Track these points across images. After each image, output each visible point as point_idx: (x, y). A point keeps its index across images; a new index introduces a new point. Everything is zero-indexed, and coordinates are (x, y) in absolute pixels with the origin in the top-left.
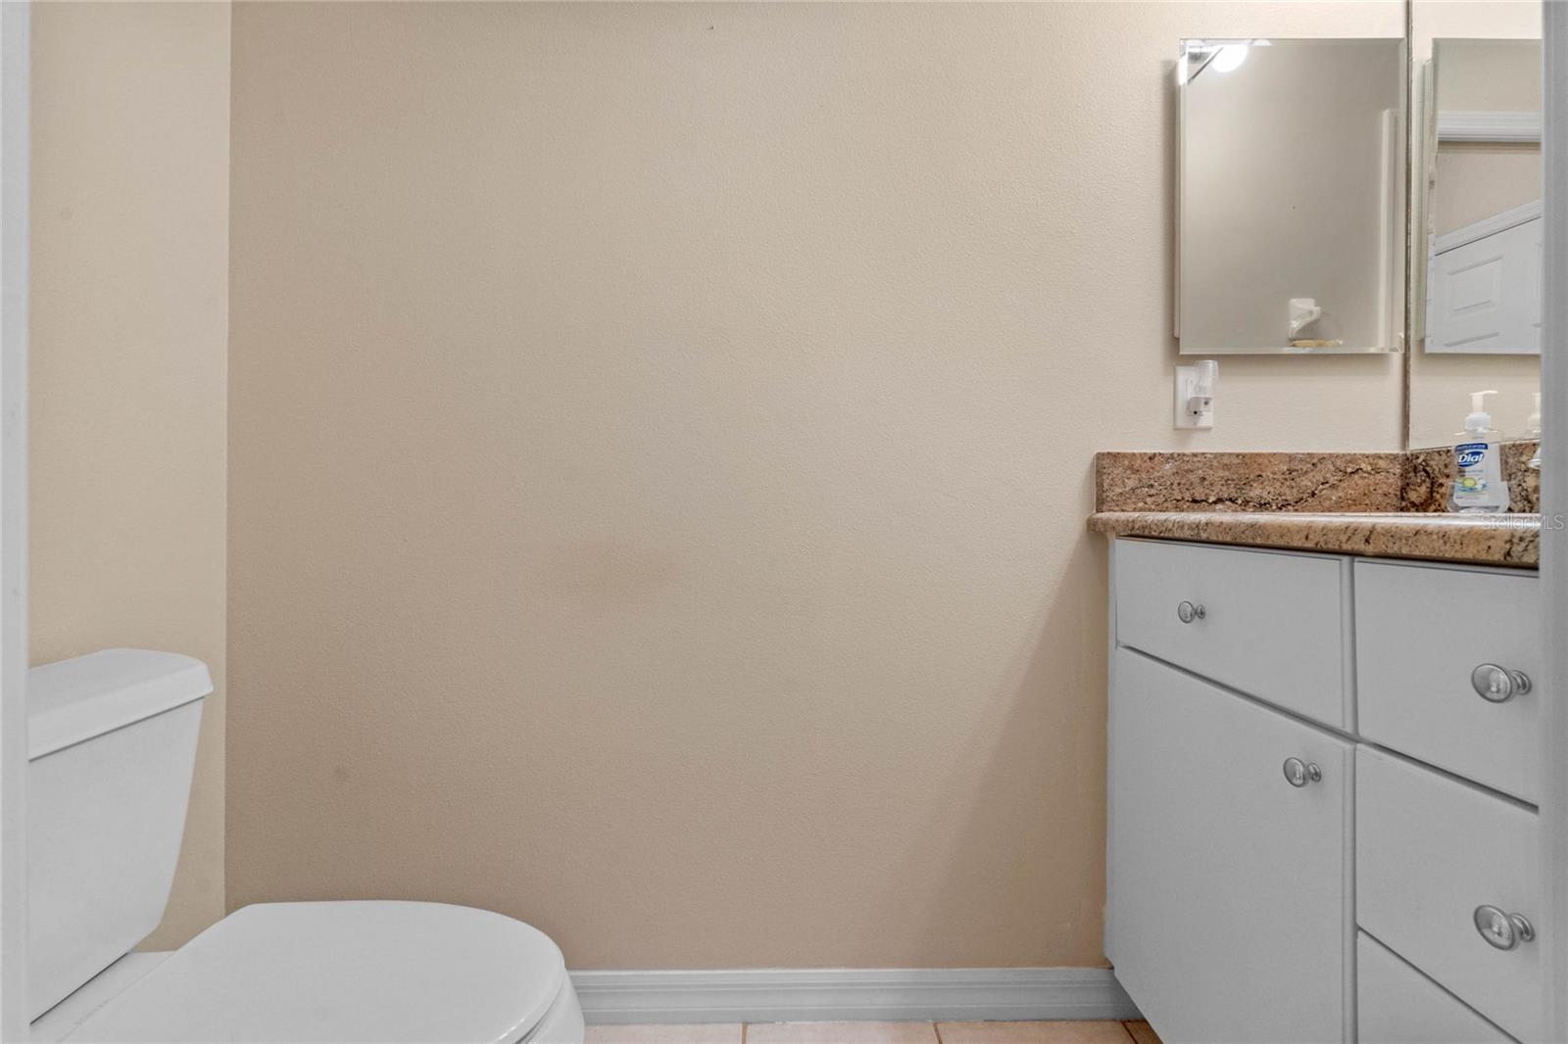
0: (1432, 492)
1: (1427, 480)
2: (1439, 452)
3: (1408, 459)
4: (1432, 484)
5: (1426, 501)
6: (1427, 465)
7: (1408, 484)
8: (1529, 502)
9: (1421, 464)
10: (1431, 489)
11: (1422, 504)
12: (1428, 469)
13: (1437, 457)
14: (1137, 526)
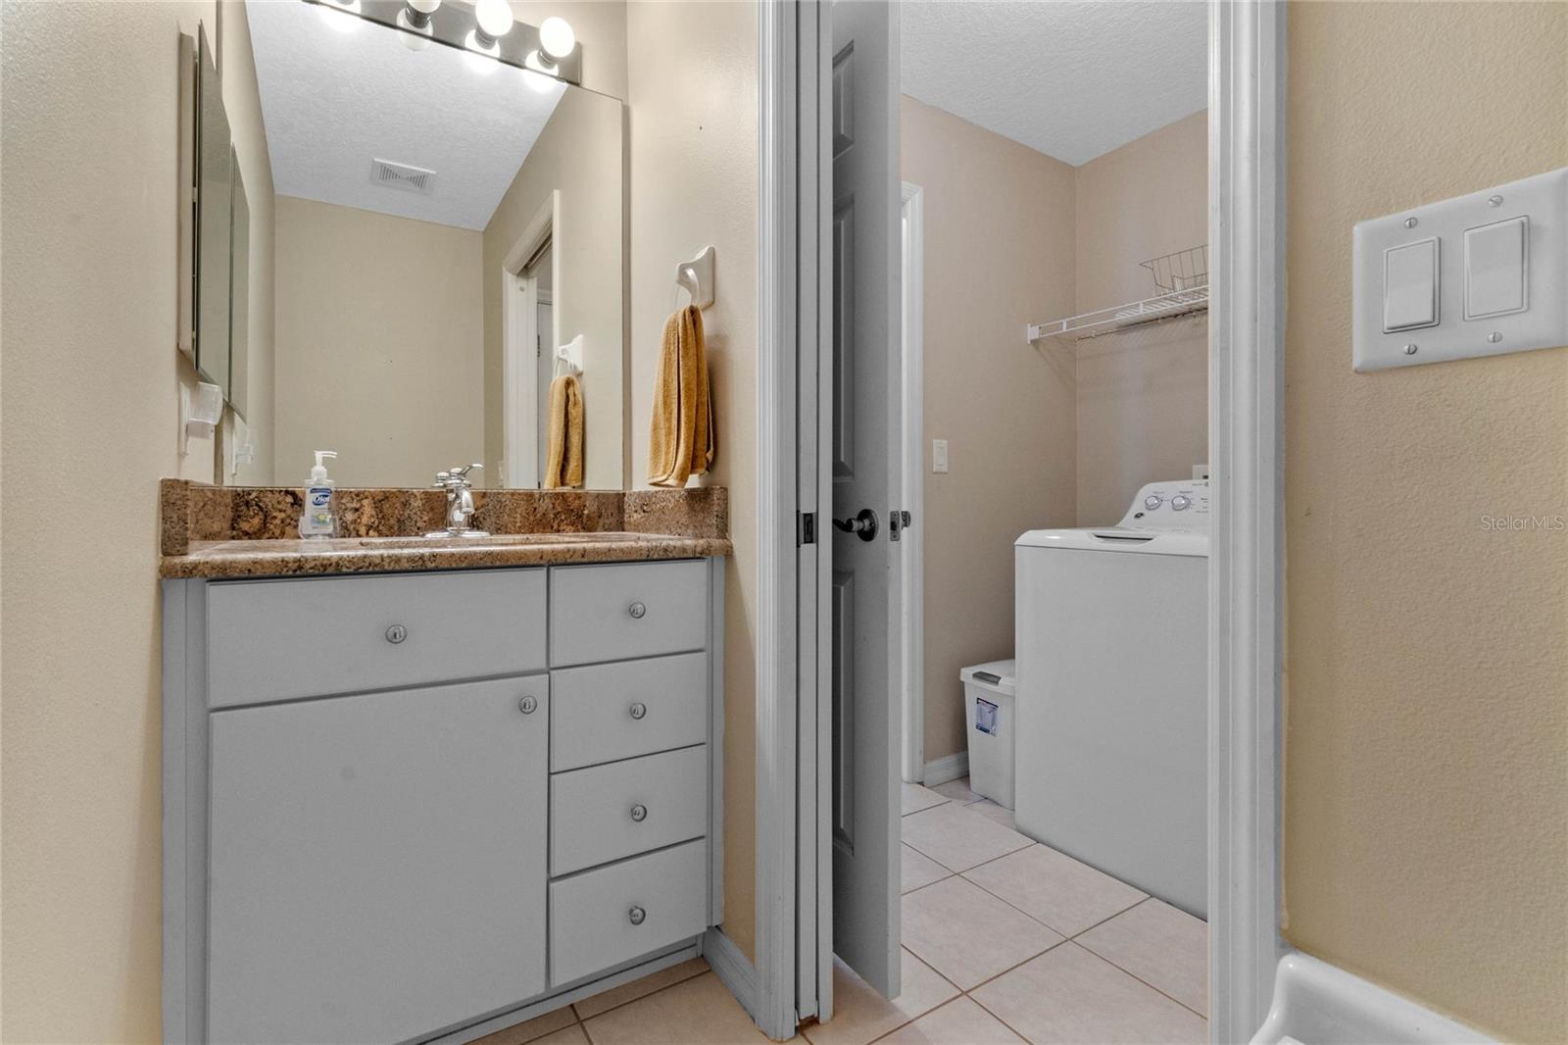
0: (265, 523)
1: (261, 513)
2: (272, 491)
3: (239, 495)
4: (266, 517)
5: (259, 530)
6: (260, 501)
7: (239, 517)
8: (348, 530)
9: (254, 499)
10: (265, 520)
11: (255, 533)
12: (261, 504)
13: (270, 495)
14: (308, 566)
